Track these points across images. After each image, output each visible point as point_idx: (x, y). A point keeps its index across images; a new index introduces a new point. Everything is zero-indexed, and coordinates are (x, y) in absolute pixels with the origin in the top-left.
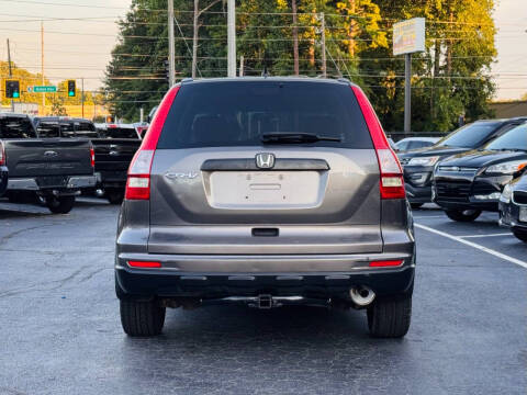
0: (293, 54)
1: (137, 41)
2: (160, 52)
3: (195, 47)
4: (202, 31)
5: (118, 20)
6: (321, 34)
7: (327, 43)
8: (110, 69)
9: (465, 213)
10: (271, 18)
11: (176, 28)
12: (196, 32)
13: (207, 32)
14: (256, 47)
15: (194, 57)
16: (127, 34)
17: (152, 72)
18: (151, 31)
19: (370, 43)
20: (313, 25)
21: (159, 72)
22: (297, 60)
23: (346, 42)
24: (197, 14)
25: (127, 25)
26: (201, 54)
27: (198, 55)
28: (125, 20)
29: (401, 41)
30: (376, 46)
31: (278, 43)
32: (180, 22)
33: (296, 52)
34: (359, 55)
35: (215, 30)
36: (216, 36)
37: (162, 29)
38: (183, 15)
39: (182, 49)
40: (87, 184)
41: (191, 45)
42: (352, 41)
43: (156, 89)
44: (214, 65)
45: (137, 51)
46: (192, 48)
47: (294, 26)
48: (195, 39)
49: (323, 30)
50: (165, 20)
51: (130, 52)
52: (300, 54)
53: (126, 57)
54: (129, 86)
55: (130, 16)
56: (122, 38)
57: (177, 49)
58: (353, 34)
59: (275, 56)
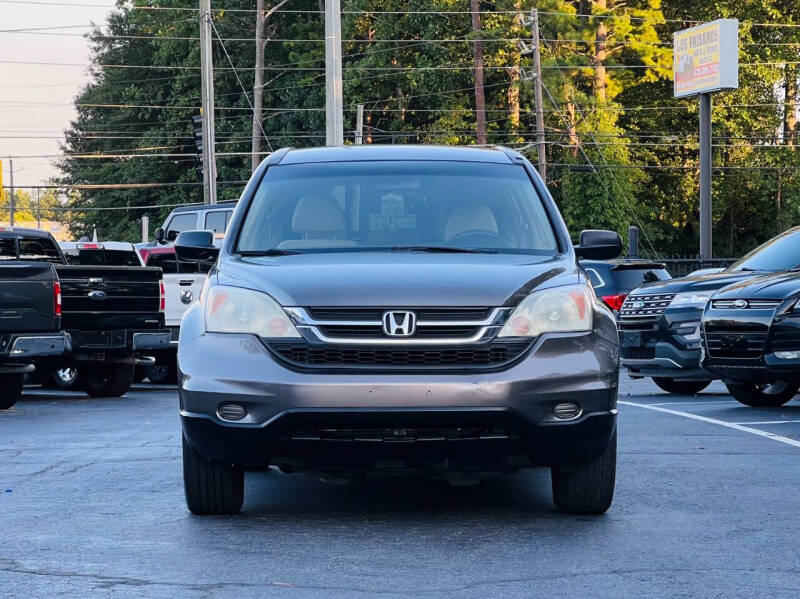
0: (473, 99)
1: (131, 75)
2: (183, 100)
3: (258, 85)
4: (274, 52)
5: (90, 31)
6: (531, 55)
7: (546, 73)
8: (73, 139)
9: (768, 390)
10: (424, 22)
11: (215, 46)
12: (259, 55)
13: (286, 54)
14: (391, 85)
15: (257, 109)
16: (108, 61)
17: (164, 143)
18: (164, 54)
19: (641, 72)
20: (516, 35)
21: (180, 142)
22: (481, 111)
23: (588, 71)
24: (262, 16)
25: (108, 41)
26: (272, 100)
27: (264, 104)
28: (105, 31)
29: (689, 67)
30: (654, 79)
31: (440, 74)
32: (226, 33)
33: (480, 96)
34: (616, 100)
35: (301, 50)
36: (303, 63)
37: (186, 50)
38: (232, 17)
39: (231, 91)
40: (46, 350)
41: (249, 83)
42: (601, 70)
43: (174, 179)
44: (299, 124)
45: (132, 98)
46: (250, 89)
47: (472, 38)
48: (259, 68)
49: (537, 46)
50: (193, 30)
51: (117, 99)
52: (488, 99)
53: (109, 111)
54: (116, 173)
55: (116, 22)
56: (98, 69)
57: (218, 91)
58: (602, 55)
59: (435, 103)
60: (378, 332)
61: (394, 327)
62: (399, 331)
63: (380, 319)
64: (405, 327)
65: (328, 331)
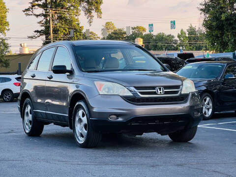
60: (155, 93)
61: (159, 92)
62: (161, 93)
63: (155, 89)
64: (162, 91)
65: (142, 93)
